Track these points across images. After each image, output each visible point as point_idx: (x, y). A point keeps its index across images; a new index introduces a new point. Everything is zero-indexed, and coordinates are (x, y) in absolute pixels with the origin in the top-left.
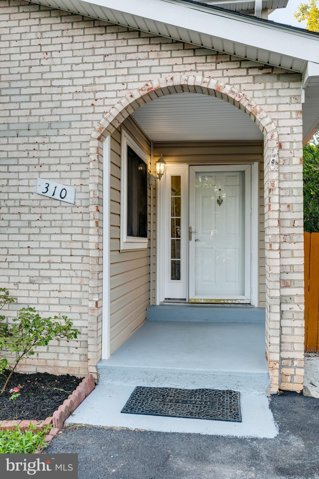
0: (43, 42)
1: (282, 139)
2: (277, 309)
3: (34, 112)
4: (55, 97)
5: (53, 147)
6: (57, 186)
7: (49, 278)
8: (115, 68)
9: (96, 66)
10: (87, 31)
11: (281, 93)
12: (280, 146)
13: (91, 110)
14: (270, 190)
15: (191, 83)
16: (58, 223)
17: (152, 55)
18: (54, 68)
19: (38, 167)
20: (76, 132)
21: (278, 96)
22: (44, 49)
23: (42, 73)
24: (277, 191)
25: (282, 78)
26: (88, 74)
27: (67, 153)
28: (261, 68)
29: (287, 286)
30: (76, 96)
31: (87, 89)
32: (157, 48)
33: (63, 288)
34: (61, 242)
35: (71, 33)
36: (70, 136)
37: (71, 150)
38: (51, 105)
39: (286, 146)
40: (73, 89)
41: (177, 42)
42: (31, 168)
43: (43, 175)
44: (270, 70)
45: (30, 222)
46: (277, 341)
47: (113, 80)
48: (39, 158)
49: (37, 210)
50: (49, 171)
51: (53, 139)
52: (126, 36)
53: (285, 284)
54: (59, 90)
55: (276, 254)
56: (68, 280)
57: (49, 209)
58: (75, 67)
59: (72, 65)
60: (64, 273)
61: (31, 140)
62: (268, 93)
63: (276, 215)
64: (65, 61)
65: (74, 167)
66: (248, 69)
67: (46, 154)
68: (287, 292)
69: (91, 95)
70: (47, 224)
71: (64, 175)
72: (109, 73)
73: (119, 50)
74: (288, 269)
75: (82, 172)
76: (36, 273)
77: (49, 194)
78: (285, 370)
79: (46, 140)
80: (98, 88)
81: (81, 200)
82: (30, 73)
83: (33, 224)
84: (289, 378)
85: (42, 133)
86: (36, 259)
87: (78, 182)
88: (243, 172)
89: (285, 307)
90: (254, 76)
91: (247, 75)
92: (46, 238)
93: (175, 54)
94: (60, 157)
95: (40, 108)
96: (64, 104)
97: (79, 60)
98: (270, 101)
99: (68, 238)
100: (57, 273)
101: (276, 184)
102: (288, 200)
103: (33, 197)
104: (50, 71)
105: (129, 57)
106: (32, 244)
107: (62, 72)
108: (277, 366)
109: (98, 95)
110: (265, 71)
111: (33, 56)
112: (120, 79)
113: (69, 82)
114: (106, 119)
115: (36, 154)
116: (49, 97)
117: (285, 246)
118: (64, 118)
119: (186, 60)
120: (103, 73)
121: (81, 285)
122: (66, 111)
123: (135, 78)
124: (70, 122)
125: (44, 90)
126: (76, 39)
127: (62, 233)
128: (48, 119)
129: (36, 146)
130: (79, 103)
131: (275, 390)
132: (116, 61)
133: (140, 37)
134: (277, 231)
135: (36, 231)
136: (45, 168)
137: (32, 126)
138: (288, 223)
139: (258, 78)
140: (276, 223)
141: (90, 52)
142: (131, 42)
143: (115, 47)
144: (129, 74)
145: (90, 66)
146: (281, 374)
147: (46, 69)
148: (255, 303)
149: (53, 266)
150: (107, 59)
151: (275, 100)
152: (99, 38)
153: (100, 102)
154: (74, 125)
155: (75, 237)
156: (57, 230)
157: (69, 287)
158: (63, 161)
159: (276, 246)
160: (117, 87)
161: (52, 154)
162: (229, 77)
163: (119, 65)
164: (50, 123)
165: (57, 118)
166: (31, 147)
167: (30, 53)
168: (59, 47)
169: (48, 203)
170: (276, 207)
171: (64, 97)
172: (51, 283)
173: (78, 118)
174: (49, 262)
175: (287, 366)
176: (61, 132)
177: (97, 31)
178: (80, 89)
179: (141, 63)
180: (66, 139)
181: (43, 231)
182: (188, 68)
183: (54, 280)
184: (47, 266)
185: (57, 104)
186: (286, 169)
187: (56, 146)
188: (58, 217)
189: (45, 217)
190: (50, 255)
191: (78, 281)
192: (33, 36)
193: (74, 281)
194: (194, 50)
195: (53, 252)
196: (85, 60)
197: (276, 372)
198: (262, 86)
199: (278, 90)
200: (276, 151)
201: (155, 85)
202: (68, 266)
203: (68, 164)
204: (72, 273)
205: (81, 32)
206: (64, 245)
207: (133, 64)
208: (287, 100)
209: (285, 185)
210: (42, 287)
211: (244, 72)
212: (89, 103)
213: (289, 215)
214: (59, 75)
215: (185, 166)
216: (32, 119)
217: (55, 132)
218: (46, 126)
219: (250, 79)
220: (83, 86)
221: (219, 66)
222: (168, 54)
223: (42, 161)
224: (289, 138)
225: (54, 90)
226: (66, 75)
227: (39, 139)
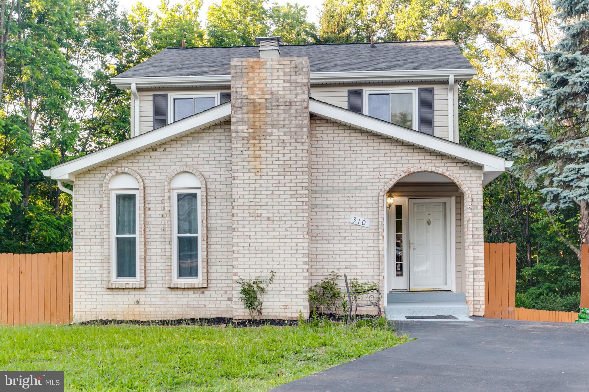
0: (352, 145)
1: (474, 197)
2: (472, 276)
3: (347, 181)
4: (358, 174)
5: (357, 199)
6: (360, 219)
7: (356, 266)
8: (390, 160)
9: (380, 159)
10: (375, 141)
11: (473, 175)
12: (472, 200)
13: (378, 180)
14: (468, 221)
15: (430, 170)
16: (360, 238)
17: (409, 154)
18: (357, 159)
19: (350, 209)
20: (370, 191)
21: (471, 176)
22: (352, 149)
23: (351, 161)
24: (471, 222)
25: (473, 168)
26: (376, 162)
27: (365, 202)
28: (463, 163)
29: (476, 266)
30: (370, 173)
31: (375, 170)
32: (412, 151)
33: (364, 270)
34: (362, 247)
35: (367, 141)
36: (367, 193)
37: (367, 201)
38: (356, 177)
39: (475, 200)
40: (368, 170)
41: (422, 148)
42: (346, 210)
43: (352, 213)
44: (467, 164)
45: (345, 237)
46: (472, 291)
47: (389, 166)
48: (350, 204)
49: (349, 231)
50: (356, 211)
51: (357, 195)
52: (396, 144)
53: (475, 265)
54: (361, 170)
55: (471, 251)
56: (367, 267)
57: (355, 230)
58: (369, 159)
59: (367, 157)
60: (364, 263)
61: (346, 195)
62: (466, 175)
63: (471, 233)
64: (364, 155)
65: (369, 209)
66: (457, 163)
67: (354, 202)
68: (477, 269)
69: (378, 173)
70: (355, 238)
71: (364, 213)
72: (387, 162)
73: (392, 151)
74: (477, 258)
75: (373, 211)
76: (349, 263)
77: (356, 223)
78: (476, 306)
79: (354, 195)
80: (381, 169)
81: (373, 226)
82: (344, 160)
83: (347, 238)
84: (478, 310)
85: (351, 192)
86: (349, 256)
87: (371, 217)
88: (445, 203)
89: (476, 276)
90: (459, 167)
91: (456, 166)
92: (355, 245)
93: (420, 154)
94: (361, 204)
95: (350, 179)
96: (363, 177)
97: (371, 155)
98: (467, 179)
99: (366, 245)
100: (361, 263)
101: (471, 218)
102: (476, 226)
103: (346, 224)
104: (356, 160)
105: (397, 155)
106: (346, 249)
107: (362, 161)
108: (472, 303)
109: (381, 173)
110: (465, 164)
111: (346, 152)
112: (393, 166)
113: (366, 166)
114: (387, 186)
115: (348, 202)
116: (355, 173)
117: (475, 247)
118: (363, 184)
119: (426, 158)
120: (384, 162)
121: (373, 269)
122: (364, 181)
123: (401, 165)
124: (367, 187)
125: (352, 170)
126: (369, 144)
127: (363, 243)
128: (354, 185)
129: (348, 198)
130: (371, 177)
131: (471, 314)
132: (390, 157)
133: (403, 145)
134: (471, 240)
135: (349, 242)
136: (354, 210)
137: (346, 188)
138: (476, 237)
139: (461, 168)
140: (471, 236)
141: (377, 151)
142: (398, 147)
143: (390, 150)
144: (397, 163)
145: (377, 159)
146: (474, 308)
147: (354, 159)
148: (454, 290)
149: (358, 260)
150: (386, 155)
151: (470, 179)
152: (381, 144)
153: (382, 177)
154: (368, 188)
155: (370, 245)
156: (360, 241)
157: (367, 270)
158: (363, 206)
159: (471, 247)
160: (391, 169)
161: (357, 202)
162: (448, 167)
163: (392, 158)
164: (356, 187)
165: (360, 184)
166: (346, 199)
167: (345, 151)
168: (360, 148)
169: (355, 227)
170: (471, 229)
171: (363, 173)
172: (357, 268)
173: (371, 184)
174: (356, 258)
175: (476, 304)
176: (362, 191)
177: (381, 141)
178: (372, 170)
179: (403, 158)
180: (365, 195)
181: (353, 242)
182: (428, 161)
183: (358, 267)
184: (355, 260)
185: (360, 177)
186: (475, 211)
187: (360, 199)
188: (361, 235)
189: (353, 235)
190: (356, 254)
191: (372, 267)
192: (346, 142)
193: (370, 267)
194: (430, 153)
195: (358, 252)
196: (375, 155)
197: (472, 306)
198: (463, 172)
199: (471, 174)
200: (470, 203)
201: (412, 170)
202: (366, 260)
203: (366, 208)
204: (369, 263)
205: (372, 141)
206: (364, 249)
207: (400, 158)
208: (475, 178)
209: (475, 218)
210: (352, 271)
211: (454, 164)
212: (377, 177)
213: (477, 233)
214: (361, 163)
215: (406, 199)
216: (346, 185)
217: (359, 191)
218: (354, 188)
219: (458, 168)
220: (373, 168)
221: (443, 161)
222: (417, 154)
223: (352, 206)
224: (476, 196)
225: (358, 170)
226: (364, 163)
227: (350, 195)
